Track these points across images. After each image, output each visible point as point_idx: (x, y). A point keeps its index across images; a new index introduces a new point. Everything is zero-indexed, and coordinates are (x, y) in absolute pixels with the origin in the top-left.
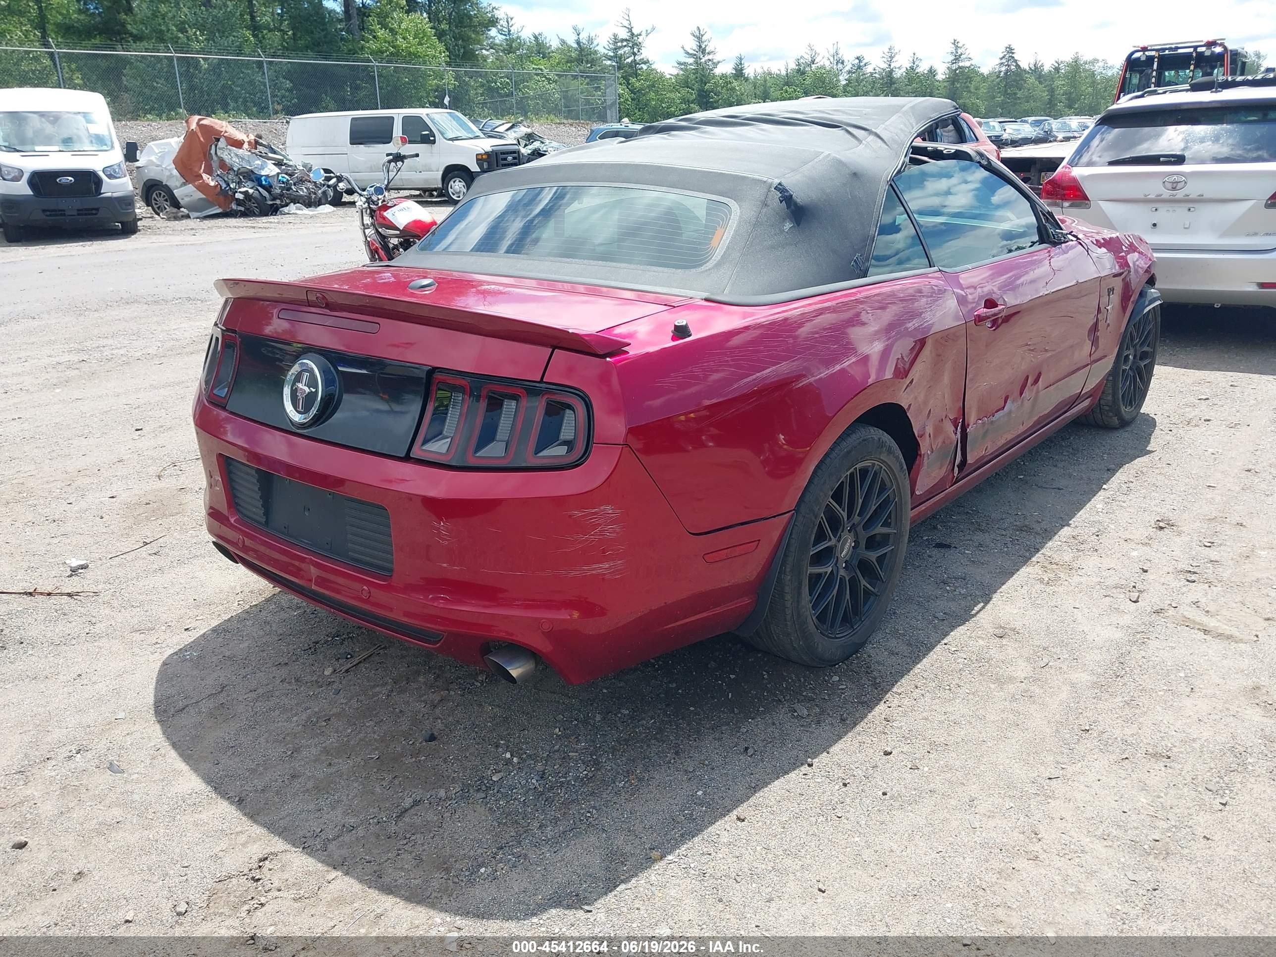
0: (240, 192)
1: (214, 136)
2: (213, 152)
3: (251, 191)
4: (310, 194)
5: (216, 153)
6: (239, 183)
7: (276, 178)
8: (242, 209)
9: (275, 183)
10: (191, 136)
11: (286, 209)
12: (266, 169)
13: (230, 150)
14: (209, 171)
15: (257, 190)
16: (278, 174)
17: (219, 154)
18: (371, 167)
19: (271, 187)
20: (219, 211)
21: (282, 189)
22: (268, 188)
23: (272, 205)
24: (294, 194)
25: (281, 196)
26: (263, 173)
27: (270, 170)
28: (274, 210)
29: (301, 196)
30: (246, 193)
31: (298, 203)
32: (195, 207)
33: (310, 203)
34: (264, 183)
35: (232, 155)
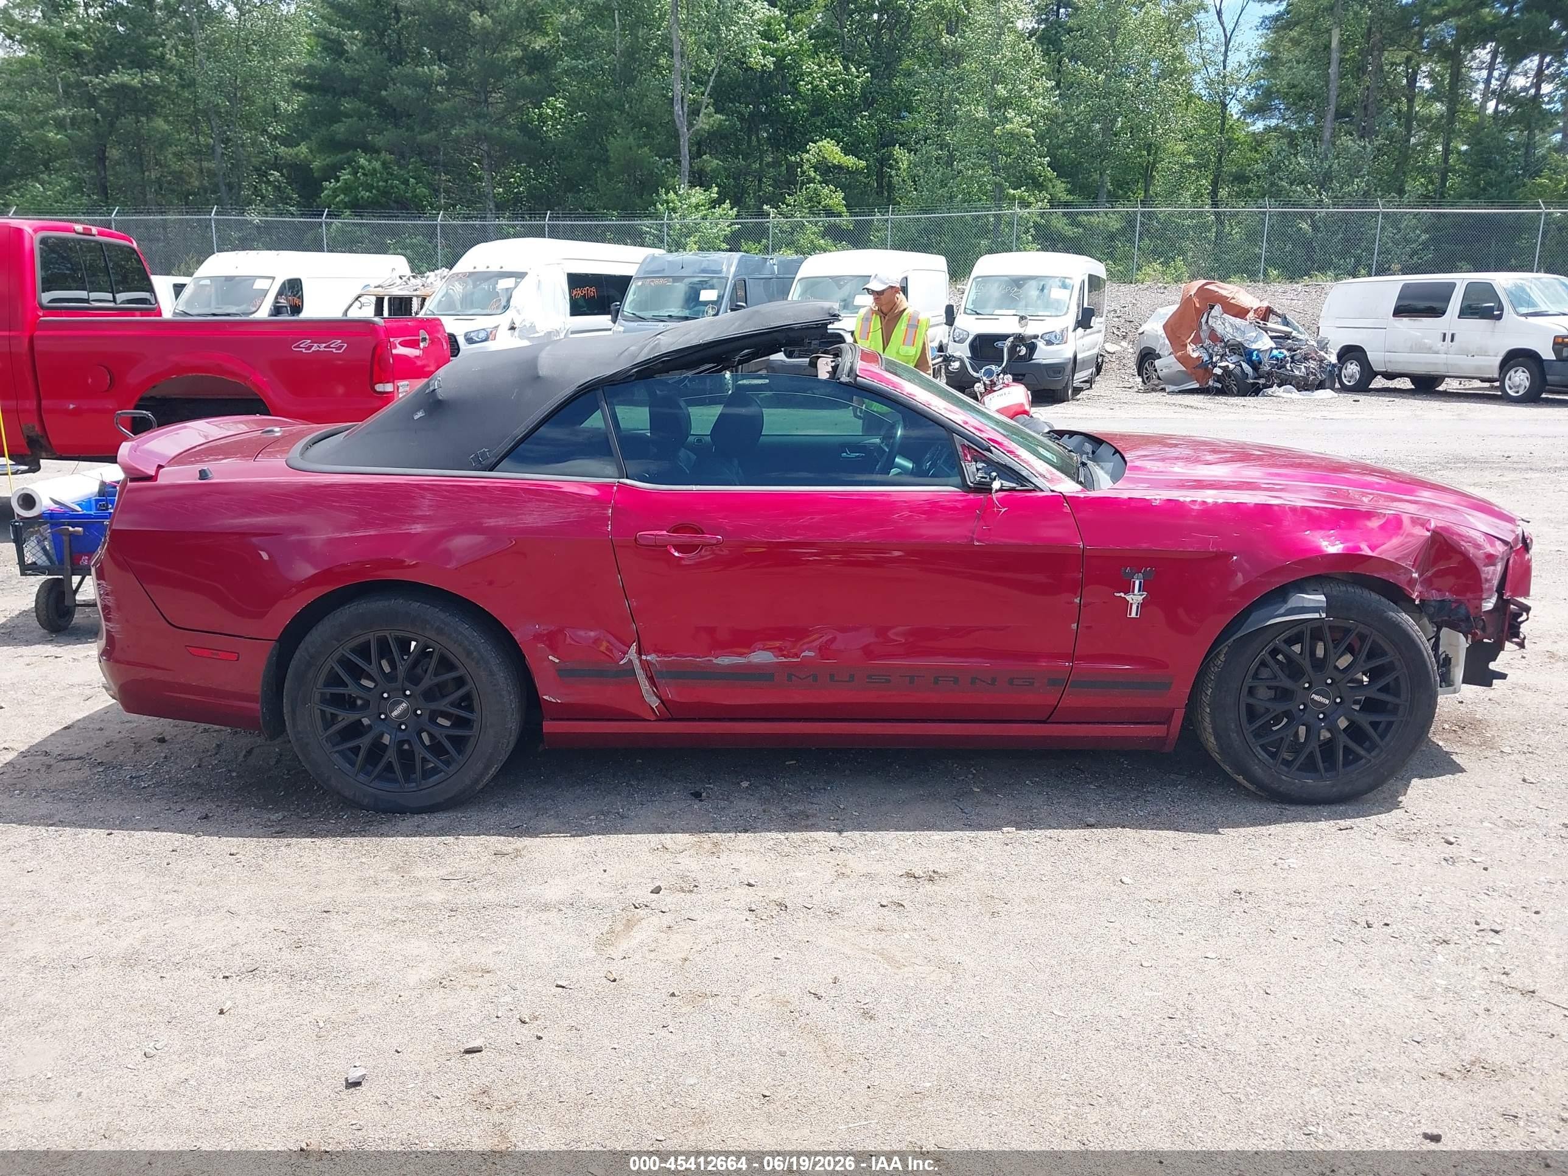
0: (1220, 367)
1: (1209, 300)
2: (1204, 320)
3: (1232, 366)
4: (1308, 374)
5: (1207, 322)
6: (1223, 357)
7: (1268, 353)
8: (1219, 386)
9: (1265, 359)
10: (1187, 302)
11: (1269, 391)
12: (1259, 342)
13: (1224, 319)
14: (1197, 340)
15: (1241, 366)
16: (1272, 349)
17: (1210, 323)
18: (1411, 347)
19: (1260, 363)
20: (1197, 386)
21: (1273, 366)
22: (1256, 366)
23: (1254, 384)
24: (1286, 373)
25: (1269, 374)
26: (1254, 346)
27: (1264, 343)
28: (1255, 390)
29: (1296, 377)
30: (1225, 368)
31: (1290, 384)
32: (1172, 380)
33: (1304, 385)
34: (1254, 358)
35: (1226, 324)
